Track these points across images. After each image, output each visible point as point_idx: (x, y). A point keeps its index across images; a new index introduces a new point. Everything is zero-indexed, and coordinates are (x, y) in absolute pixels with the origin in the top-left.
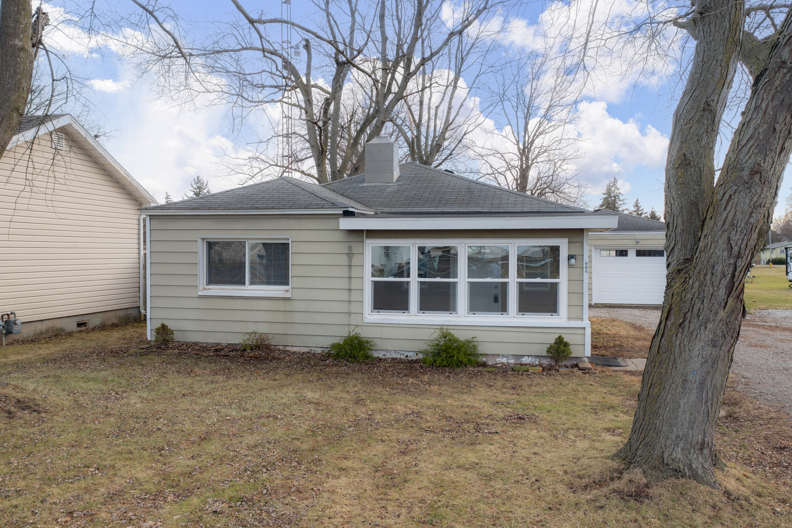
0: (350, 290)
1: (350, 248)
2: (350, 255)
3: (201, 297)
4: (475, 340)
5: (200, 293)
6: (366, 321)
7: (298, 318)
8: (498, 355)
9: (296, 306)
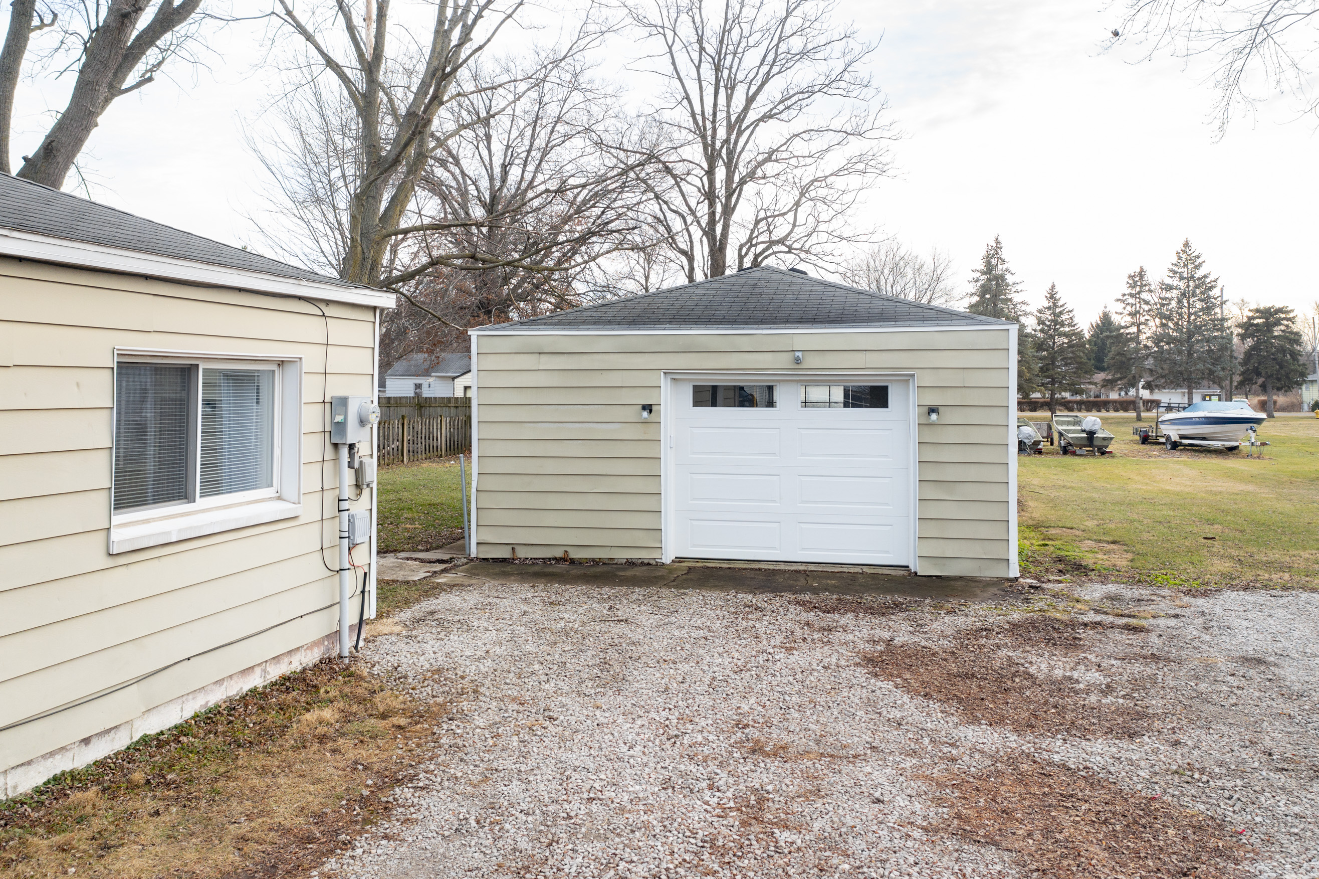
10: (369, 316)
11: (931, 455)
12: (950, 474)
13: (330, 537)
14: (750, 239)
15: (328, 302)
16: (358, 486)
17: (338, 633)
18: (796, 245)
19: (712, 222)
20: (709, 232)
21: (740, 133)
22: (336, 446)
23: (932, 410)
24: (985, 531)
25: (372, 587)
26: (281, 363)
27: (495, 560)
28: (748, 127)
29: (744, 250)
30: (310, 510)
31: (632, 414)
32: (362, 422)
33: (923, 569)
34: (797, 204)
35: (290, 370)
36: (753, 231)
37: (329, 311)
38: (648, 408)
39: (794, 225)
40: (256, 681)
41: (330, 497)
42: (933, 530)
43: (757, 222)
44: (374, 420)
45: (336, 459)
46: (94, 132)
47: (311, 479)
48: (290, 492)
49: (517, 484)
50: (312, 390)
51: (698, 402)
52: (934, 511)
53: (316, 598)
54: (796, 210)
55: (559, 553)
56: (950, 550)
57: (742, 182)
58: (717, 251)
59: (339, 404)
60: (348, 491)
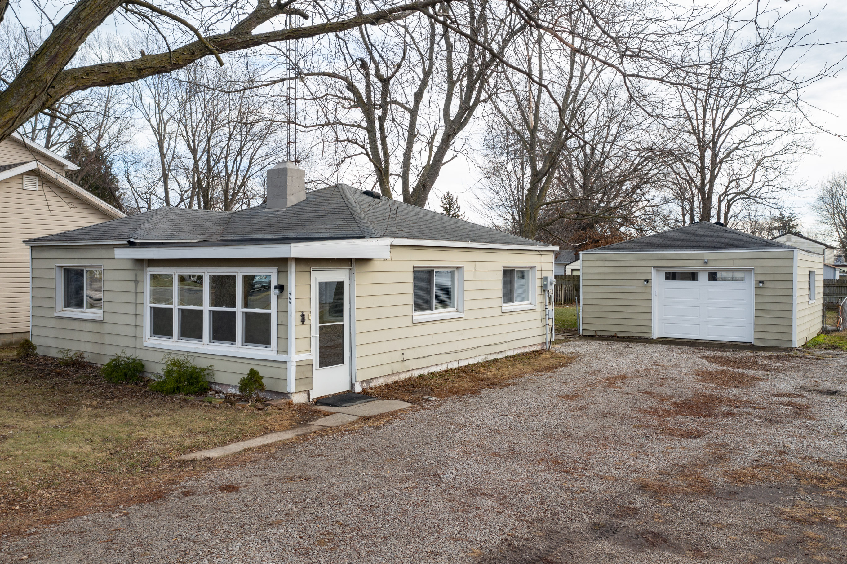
0: (136, 315)
1: (136, 276)
2: (136, 282)
3: (57, 318)
4: (213, 368)
5: (56, 314)
6: (145, 344)
7: (107, 339)
8: (229, 385)
9: (107, 328)
10: (552, 253)
11: (760, 299)
12: (768, 307)
13: (543, 316)
14: (726, 191)
15: (542, 251)
16: (550, 302)
17: (546, 343)
18: (752, 194)
19: (703, 184)
20: (701, 190)
21: (720, 136)
22: (544, 291)
23: (762, 282)
24: (782, 329)
25: (553, 331)
26: (531, 268)
27: (589, 336)
28: (724, 133)
29: (722, 198)
30: (538, 308)
31: (640, 283)
32: (551, 284)
33: (755, 343)
34: (755, 170)
35: (533, 270)
36: (727, 187)
37: (542, 253)
38: (647, 281)
39: (753, 182)
40: (526, 350)
41: (543, 304)
42: (760, 328)
43: (730, 182)
44: (554, 283)
45: (544, 294)
46: (438, 177)
47: (539, 299)
48: (534, 302)
49: (597, 308)
50: (539, 276)
51: (667, 278)
52: (761, 321)
53: (539, 332)
54: (754, 174)
55: (613, 334)
56: (767, 336)
57: (721, 162)
58: (706, 200)
59: (545, 279)
60: (547, 304)
